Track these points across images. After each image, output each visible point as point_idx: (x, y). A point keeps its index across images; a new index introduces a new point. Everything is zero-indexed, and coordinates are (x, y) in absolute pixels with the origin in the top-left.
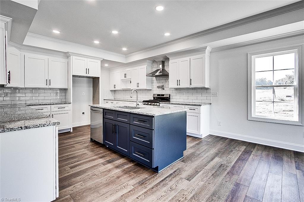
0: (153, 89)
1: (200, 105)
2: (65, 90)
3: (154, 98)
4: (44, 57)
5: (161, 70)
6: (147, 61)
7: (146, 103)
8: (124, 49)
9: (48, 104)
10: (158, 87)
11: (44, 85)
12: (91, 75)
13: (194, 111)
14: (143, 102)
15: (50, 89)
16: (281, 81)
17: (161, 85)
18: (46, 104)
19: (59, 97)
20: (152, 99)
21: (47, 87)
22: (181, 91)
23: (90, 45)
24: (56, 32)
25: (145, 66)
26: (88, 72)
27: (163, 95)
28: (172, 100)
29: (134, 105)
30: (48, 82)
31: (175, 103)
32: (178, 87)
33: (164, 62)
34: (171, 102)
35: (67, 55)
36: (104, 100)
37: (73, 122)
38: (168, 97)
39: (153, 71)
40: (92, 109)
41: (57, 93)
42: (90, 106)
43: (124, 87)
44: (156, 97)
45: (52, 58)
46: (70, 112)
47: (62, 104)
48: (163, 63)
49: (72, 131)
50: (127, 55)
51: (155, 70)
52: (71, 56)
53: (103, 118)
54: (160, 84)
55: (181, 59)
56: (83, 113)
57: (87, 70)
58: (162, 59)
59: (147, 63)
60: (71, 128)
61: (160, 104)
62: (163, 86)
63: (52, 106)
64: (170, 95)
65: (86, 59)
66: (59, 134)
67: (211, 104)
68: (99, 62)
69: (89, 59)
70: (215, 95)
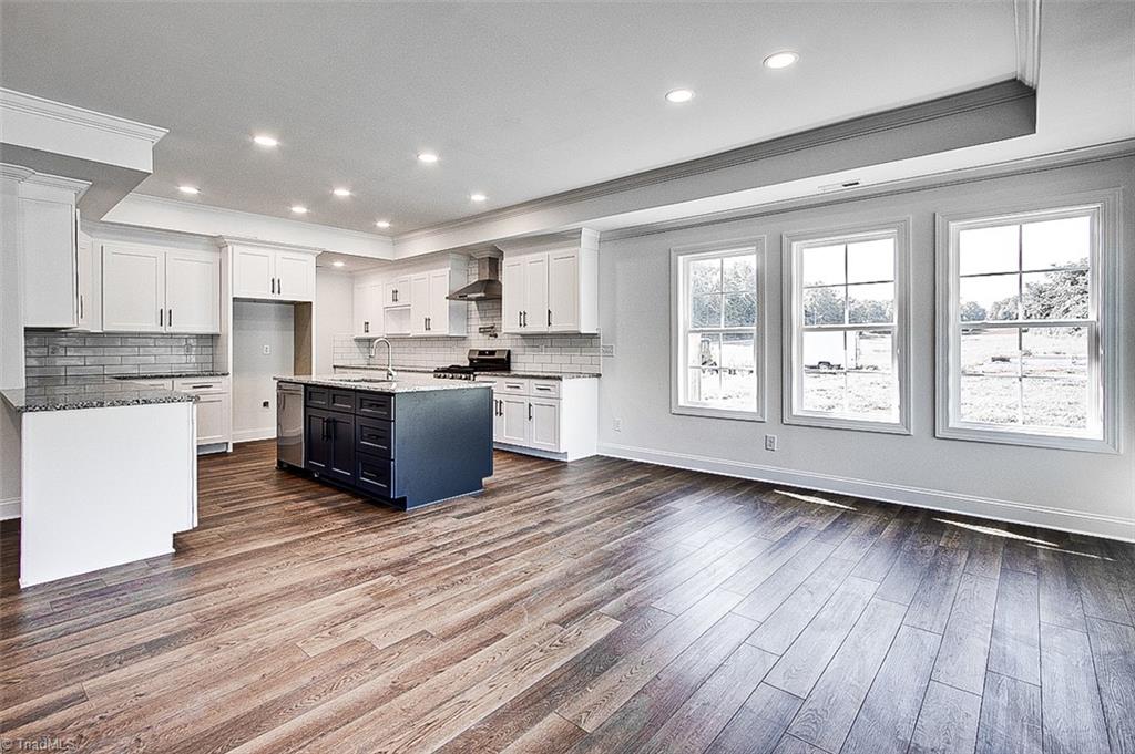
0: (469, 337)
1: (560, 379)
2: (212, 339)
3: (471, 360)
6: (452, 256)
7: (443, 375)
8: (383, 224)
9: (167, 377)
10: (483, 331)
11: (154, 324)
12: (287, 295)
13: (547, 392)
14: (436, 371)
15: (172, 335)
16: (1011, 304)
17: (489, 324)
18: (161, 377)
19: (194, 360)
20: (467, 364)
21: (162, 330)
22: (537, 342)
23: (284, 218)
24: (189, 190)
25: (447, 271)
26: (276, 290)
27: (492, 353)
28: (517, 367)
29: (382, 375)
30: (165, 316)
31: (523, 373)
32: (525, 330)
33: (497, 259)
34: (512, 373)
35: (218, 244)
36: (334, 367)
37: (234, 429)
38: (503, 359)
39: (463, 286)
40: (279, 387)
41: (188, 347)
42: (275, 378)
43: (394, 329)
44: (477, 359)
45: (174, 252)
46: (228, 400)
47: (204, 376)
48: (493, 263)
49: (230, 450)
50: (396, 236)
51: (473, 281)
52: (230, 247)
53: (305, 406)
54: (485, 322)
55: (527, 256)
56: (266, 404)
57: (275, 285)
59: (450, 263)
60: (227, 443)
61: (475, 376)
62: (492, 327)
63: (176, 381)
64: (509, 351)
65: (272, 253)
66: (198, 456)
67: (599, 376)
68: (312, 260)
69: (280, 254)
70: (609, 352)
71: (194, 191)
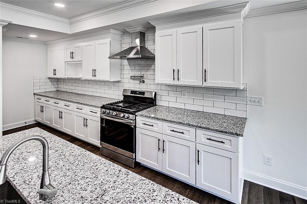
0: (123, 80)
5: (139, 48)
10: (133, 78)
22: (179, 89)
25: (108, 41)
27: (143, 93)
32: (176, 82)
33: (145, 33)
36: (34, 94)
39: (123, 50)
48: (142, 36)
51: (126, 47)
54: (136, 73)
58: (139, 29)
59: (110, 35)
61: (136, 116)
62: (142, 77)
64: (155, 93)
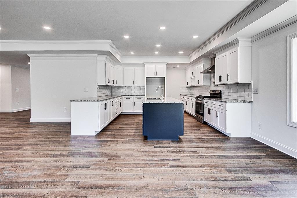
0: (211, 86)
3: (211, 94)
4: (132, 68)
6: (204, 59)
8: (181, 53)
11: (132, 84)
12: (158, 75)
13: (222, 107)
14: (196, 97)
15: (136, 86)
21: (134, 85)
22: (229, 87)
23: (153, 55)
24: (132, 53)
26: (156, 75)
27: (216, 91)
28: (223, 97)
30: (134, 82)
32: (220, 83)
35: (143, 64)
36: (180, 95)
38: (219, 94)
41: (141, 89)
45: (136, 68)
47: (139, 96)
50: (186, 55)
52: (146, 65)
55: (222, 54)
57: (155, 73)
58: (213, 56)
59: (203, 61)
61: (204, 99)
64: (220, 91)
65: (154, 65)
67: (252, 102)
68: (165, 66)
69: (157, 65)
70: (256, 92)
71: (133, 53)
